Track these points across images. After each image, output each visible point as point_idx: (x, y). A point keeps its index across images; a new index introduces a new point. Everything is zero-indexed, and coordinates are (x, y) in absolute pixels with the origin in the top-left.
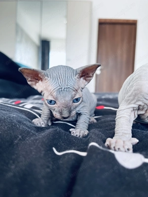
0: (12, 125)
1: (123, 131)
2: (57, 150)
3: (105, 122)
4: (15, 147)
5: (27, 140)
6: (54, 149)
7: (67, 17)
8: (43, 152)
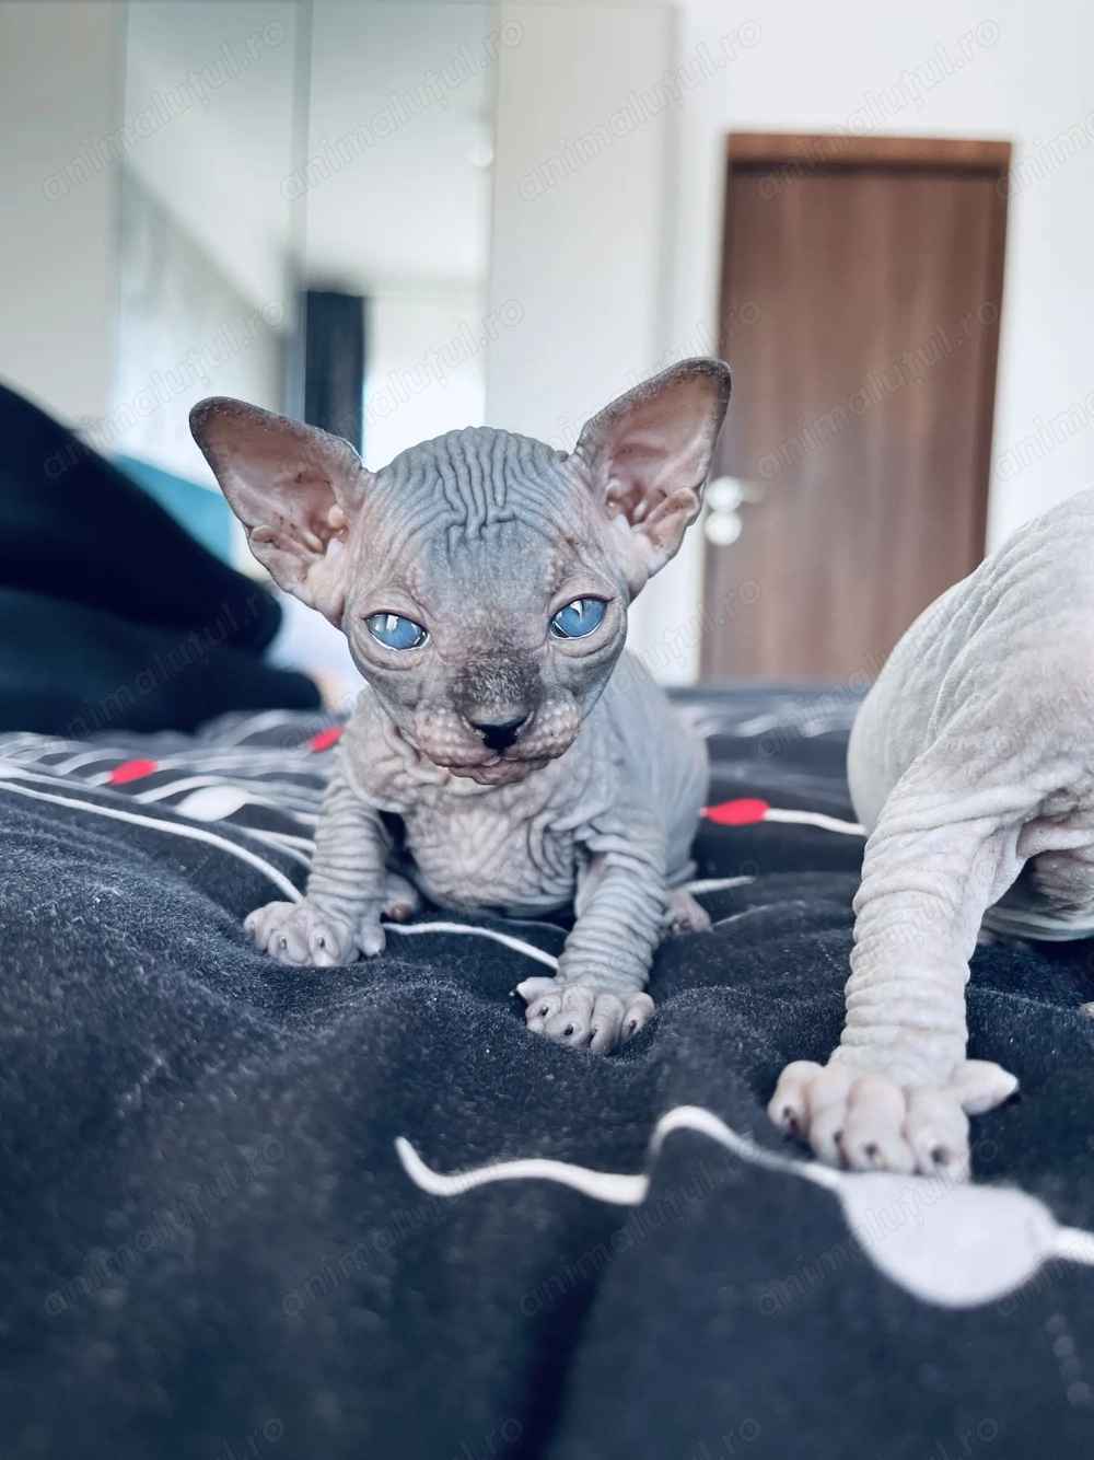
0: (103, 967)
1: (903, 1012)
2: (427, 1158)
3: (771, 929)
4: (123, 1140)
5: (213, 1085)
6: (406, 1150)
7: (489, 115)
8: (329, 1182)
